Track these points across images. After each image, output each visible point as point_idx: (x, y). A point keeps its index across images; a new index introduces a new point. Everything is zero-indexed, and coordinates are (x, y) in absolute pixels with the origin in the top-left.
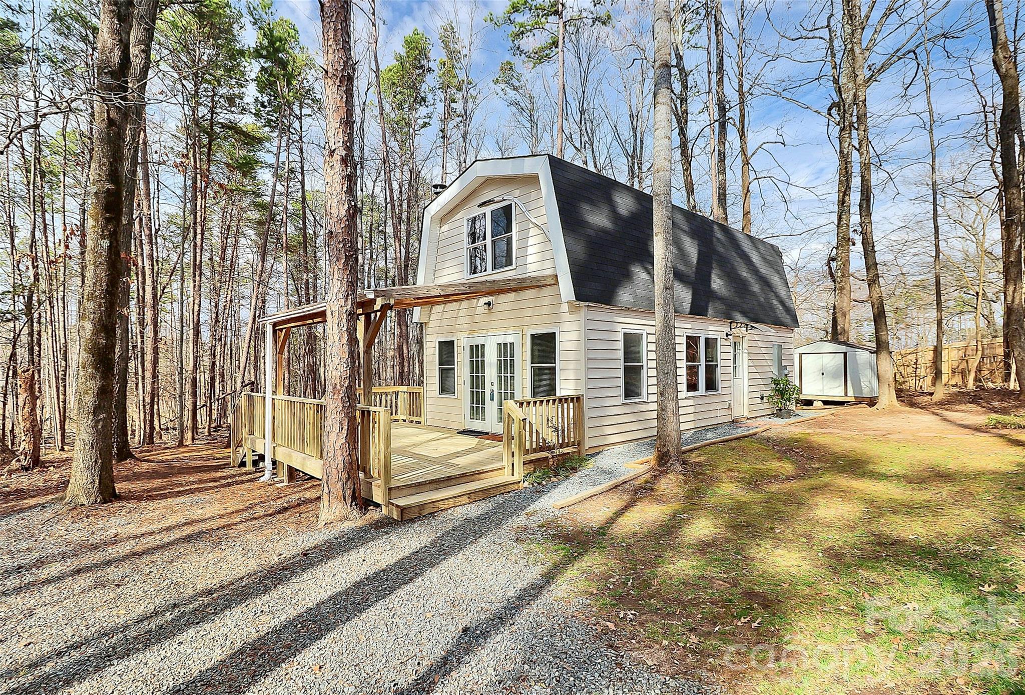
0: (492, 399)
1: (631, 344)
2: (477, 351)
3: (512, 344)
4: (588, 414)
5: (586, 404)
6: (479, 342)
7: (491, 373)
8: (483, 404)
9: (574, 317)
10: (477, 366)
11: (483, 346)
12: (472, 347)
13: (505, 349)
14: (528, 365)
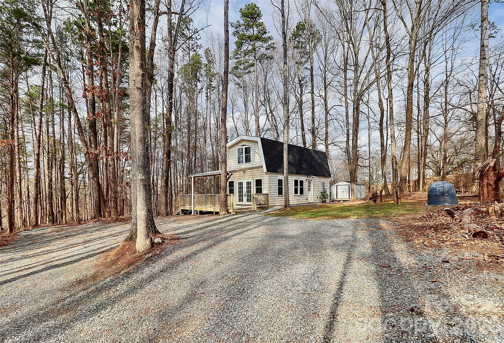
0: (245, 196)
1: (280, 182)
2: (241, 184)
3: (250, 182)
4: (270, 198)
5: (269, 196)
6: (241, 181)
7: (245, 190)
8: (243, 197)
9: (267, 175)
10: (241, 188)
11: (242, 182)
12: (239, 183)
13: (249, 183)
14: (255, 187)
